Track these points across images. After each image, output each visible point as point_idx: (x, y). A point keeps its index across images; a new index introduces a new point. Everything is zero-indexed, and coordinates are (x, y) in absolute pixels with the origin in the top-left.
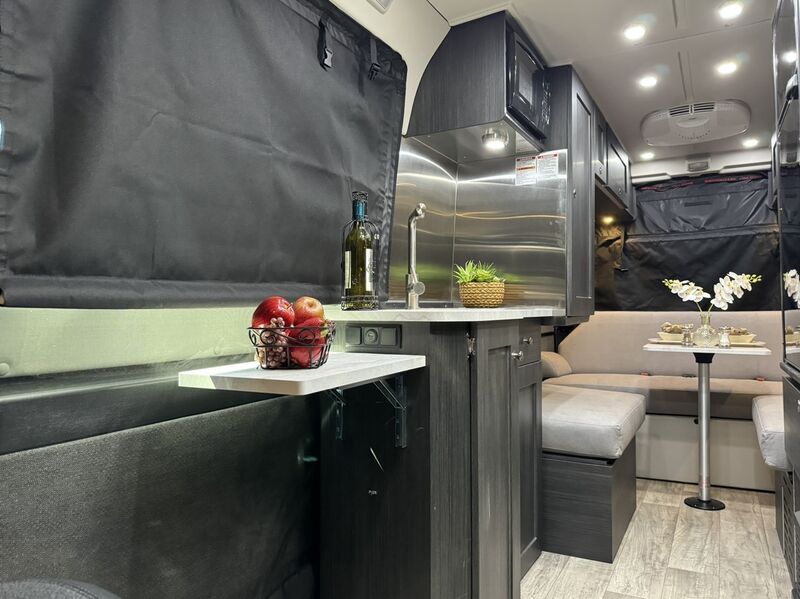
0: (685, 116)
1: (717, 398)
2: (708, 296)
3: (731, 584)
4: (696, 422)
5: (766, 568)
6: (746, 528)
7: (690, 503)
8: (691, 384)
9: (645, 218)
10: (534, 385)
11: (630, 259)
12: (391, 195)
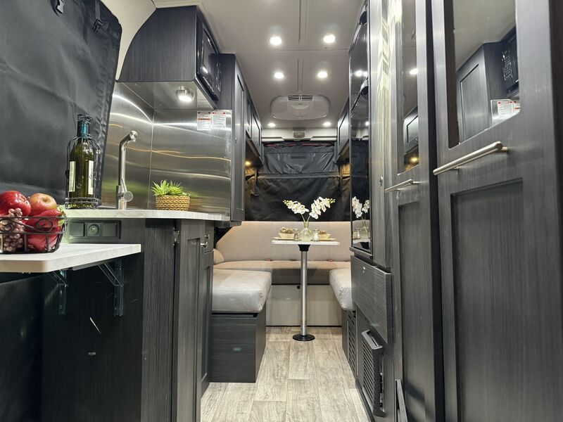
0: (296, 101)
1: (311, 272)
2: (307, 211)
3: (324, 383)
4: (299, 288)
5: (340, 370)
6: (327, 349)
7: (296, 338)
8: (297, 264)
9: (269, 164)
10: (209, 267)
11: (260, 189)
12: (105, 124)
